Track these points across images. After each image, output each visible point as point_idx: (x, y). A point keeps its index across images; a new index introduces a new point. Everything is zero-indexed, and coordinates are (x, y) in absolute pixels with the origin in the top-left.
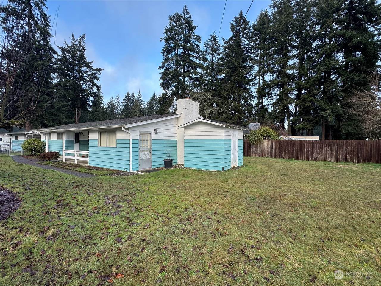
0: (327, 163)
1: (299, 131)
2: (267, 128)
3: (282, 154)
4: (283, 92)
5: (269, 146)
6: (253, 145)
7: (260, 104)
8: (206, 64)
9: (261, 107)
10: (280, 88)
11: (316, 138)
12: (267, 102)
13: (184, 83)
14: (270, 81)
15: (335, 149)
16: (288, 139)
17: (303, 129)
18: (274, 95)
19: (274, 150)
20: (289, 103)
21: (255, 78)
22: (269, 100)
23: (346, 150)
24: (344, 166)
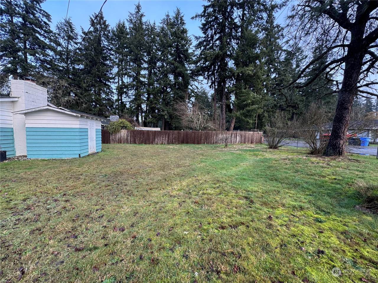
0: (163, 145)
1: (149, 124)
2: (124, 120)
3: (135, 140)
4: (137, 93)
5: (126, 135)
6: (112, 134)
7: (119, 101)
8: (59, 48)
9: (121, 102)
10: (135, 90)
11: (158, 129)
12: (125, 99)
13: (27, 62)
14: (127, 82)
15: (167, 136)
16: (140, 129)
17: (151, 123)
18: (131, 95)
19: (129, 138)
20: (142, 103)
21: (114, 77)
22: (127, 98)
23: (173, 137)
24: (171, 146)
